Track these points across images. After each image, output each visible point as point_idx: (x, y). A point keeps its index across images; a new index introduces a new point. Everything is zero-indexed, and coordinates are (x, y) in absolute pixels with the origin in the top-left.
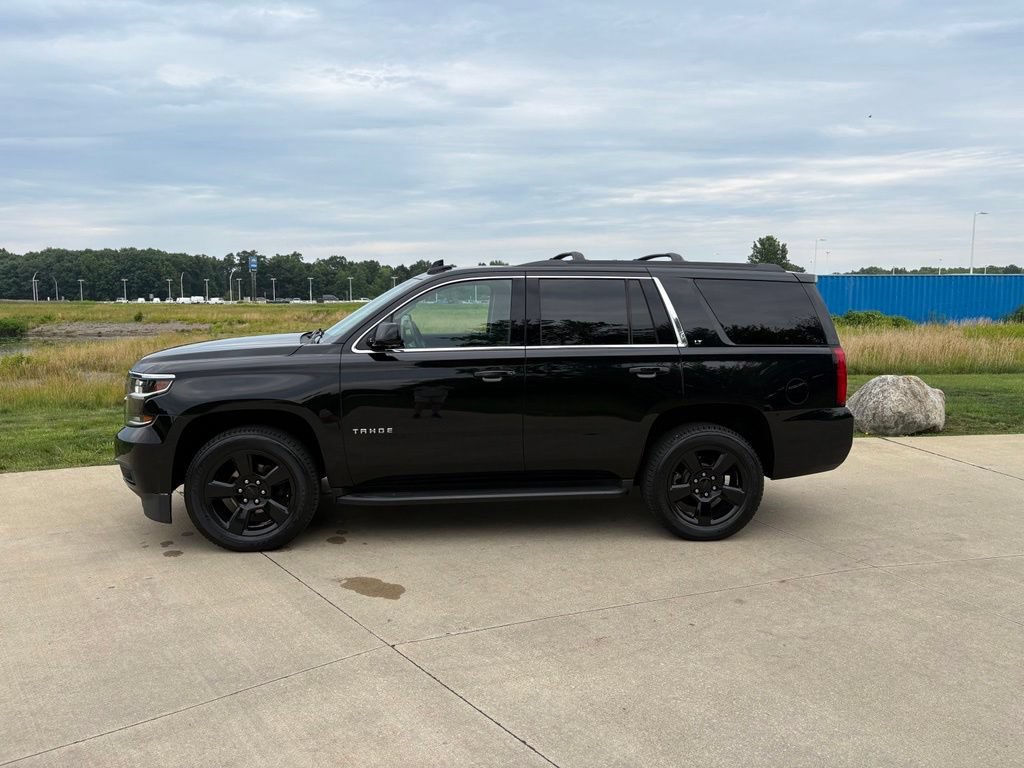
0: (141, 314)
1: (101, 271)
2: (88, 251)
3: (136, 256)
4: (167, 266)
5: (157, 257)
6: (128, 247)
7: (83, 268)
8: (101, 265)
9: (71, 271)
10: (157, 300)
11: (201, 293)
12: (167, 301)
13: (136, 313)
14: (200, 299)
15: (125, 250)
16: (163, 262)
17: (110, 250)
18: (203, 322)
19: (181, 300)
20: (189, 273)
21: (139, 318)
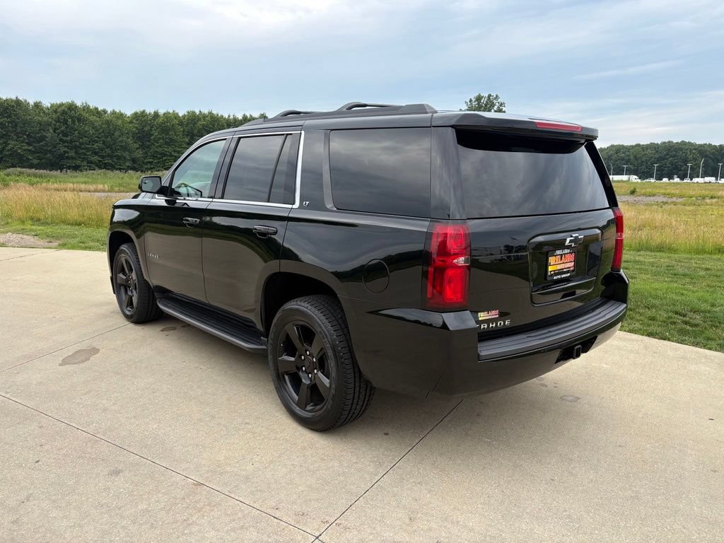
0: (635, 189)
1: (644, 159)
2: (638, 145)
3: (671, 147)
4: (694, 154)
5: (687, 147)
6: (667, 141)
7: (632, 157)
8: (645, 154)
9: (623, 160)
10: (677, 180)
11: (714, 174)
12: (685, 181)
13: (632, 188)
14: (712, 179)
15: (664, 143)
16: (691, 151)
17: (654, 143)
18: (681, 197)
19: (695, 180)
20: (711, 158)
21: (633, 192)
